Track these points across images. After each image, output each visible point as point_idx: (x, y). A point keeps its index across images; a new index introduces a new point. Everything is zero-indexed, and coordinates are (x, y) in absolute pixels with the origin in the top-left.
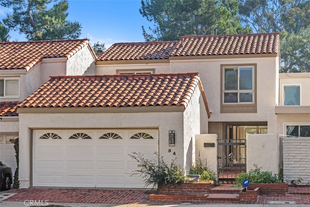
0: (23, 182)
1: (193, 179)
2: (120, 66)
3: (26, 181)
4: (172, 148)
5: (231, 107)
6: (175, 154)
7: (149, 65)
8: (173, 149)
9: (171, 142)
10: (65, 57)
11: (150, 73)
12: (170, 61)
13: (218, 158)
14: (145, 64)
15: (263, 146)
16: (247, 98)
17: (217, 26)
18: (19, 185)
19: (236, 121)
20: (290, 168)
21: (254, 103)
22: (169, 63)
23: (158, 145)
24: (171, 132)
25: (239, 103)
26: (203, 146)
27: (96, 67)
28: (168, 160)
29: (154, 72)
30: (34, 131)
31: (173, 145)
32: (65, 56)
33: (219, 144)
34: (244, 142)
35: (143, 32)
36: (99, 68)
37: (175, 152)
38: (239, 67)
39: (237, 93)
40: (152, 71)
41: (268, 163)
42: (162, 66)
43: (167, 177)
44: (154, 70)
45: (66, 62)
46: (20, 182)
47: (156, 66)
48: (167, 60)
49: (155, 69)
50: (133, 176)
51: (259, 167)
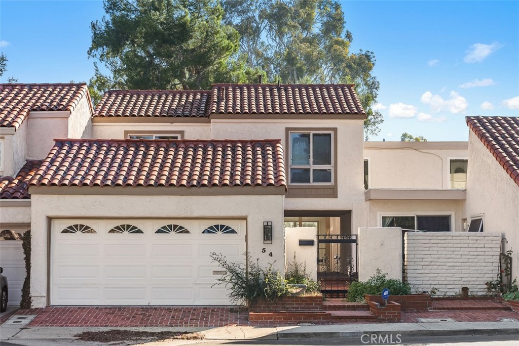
0: (36, 298)
1: (298, 291)
2: (130, 126)
3: (42, 296)
4: (267, 247)
5: (300, 190)
6: (271, 256)
7: (176, 126)
8: (269, 249)
9: (267, 238)
10: (67, 110)
11: (176, 138)
12: (212, 120)
13: (319, 261)
14: (170, 124)
15: (381, 244)
16: (324, 176)
17: (216, 67)
18: (31, 303)
19: (308, 209)
20: (417, 275)
21: (333, 184)
22: (210, 123)
23: (245, 243)
24: (266, 224)
25: (312, 184)
26: (298, 244)
27: (93, 126)
28: (263, 263)
29: (183, 136)
30: (53, 222)
31: (270, 242)
32: (66, 108)
33: (320, 241)
34: (355, 239)
35: (95, 71)
36: (97, 127)
37: (271, 253)
38: (312, 133)
39: (308, 170)
40: (180, 135)
41: (388, 268)
42: (195, 127)
43: (266, 288)
44: (182, 133)
45: (67, 118)
46: (32, 298)
47: (185, 127)
48: (207, 118)
49: (183, 131)
50: (215, 288)
51: (383, 272)
